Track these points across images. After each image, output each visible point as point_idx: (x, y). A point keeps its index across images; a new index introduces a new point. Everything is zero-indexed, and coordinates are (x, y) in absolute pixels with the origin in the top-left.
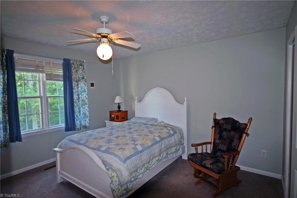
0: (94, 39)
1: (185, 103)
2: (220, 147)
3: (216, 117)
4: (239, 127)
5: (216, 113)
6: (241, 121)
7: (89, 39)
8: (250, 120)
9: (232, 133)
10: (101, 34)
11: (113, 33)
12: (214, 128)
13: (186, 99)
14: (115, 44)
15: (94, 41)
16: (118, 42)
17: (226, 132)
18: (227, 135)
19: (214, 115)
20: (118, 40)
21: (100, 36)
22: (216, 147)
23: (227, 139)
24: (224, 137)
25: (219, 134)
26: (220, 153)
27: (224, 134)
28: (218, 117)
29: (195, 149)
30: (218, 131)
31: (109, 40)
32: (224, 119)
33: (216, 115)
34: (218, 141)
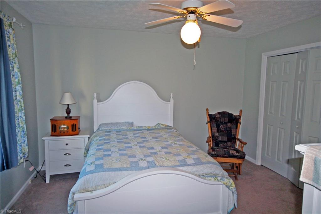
0: (179, 17)
1: (172, 100)
2: (220, 140)
3: (208, 112)
4: (235, 119)
5: (208, 109)
6: (235, 114)
7: (173, 18)
8: (241, 111)
9: (229, 125)
10: (188, 9)
11: (204, 5)
12: (209, 123)
13: (172, 96)
14: (205, 21)
15: (179, 19)
16: (209, 18)
17: (223, 125)
18: (224, 127)
19: (206, 111)
20: (211, 15)
21: (186, 11)
22: (217, 139)
23: (224, 130)
24: (222, 129)
25: (216, 127)
26: (222, 144)
27: (221, 127)
28: (213, 112)
29: (209, 144)
30: (215, 125)
31: (197, 17)
32: (219, 113)
33: (208, 110)
34: (217, 134)
